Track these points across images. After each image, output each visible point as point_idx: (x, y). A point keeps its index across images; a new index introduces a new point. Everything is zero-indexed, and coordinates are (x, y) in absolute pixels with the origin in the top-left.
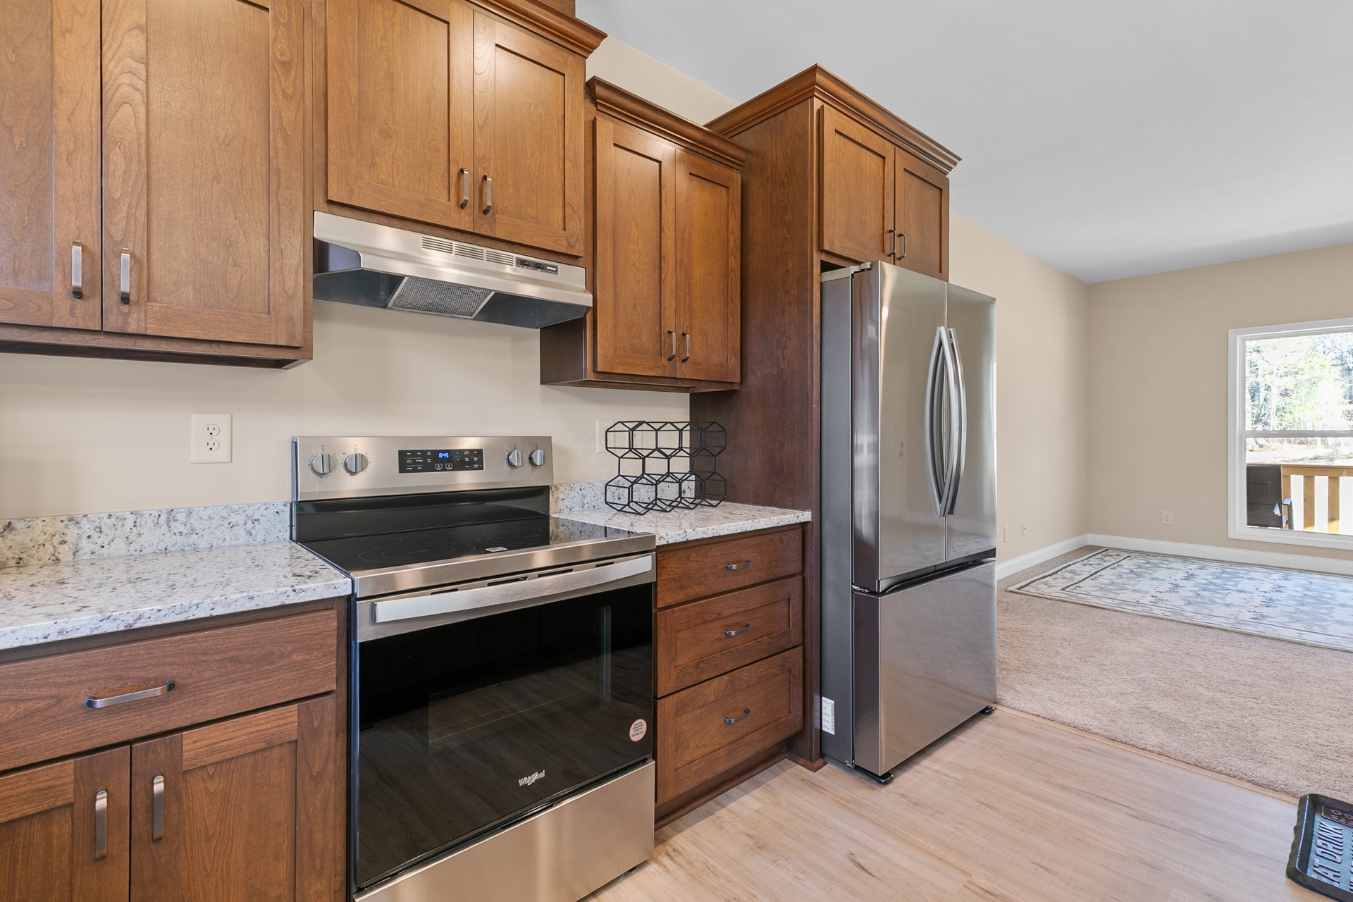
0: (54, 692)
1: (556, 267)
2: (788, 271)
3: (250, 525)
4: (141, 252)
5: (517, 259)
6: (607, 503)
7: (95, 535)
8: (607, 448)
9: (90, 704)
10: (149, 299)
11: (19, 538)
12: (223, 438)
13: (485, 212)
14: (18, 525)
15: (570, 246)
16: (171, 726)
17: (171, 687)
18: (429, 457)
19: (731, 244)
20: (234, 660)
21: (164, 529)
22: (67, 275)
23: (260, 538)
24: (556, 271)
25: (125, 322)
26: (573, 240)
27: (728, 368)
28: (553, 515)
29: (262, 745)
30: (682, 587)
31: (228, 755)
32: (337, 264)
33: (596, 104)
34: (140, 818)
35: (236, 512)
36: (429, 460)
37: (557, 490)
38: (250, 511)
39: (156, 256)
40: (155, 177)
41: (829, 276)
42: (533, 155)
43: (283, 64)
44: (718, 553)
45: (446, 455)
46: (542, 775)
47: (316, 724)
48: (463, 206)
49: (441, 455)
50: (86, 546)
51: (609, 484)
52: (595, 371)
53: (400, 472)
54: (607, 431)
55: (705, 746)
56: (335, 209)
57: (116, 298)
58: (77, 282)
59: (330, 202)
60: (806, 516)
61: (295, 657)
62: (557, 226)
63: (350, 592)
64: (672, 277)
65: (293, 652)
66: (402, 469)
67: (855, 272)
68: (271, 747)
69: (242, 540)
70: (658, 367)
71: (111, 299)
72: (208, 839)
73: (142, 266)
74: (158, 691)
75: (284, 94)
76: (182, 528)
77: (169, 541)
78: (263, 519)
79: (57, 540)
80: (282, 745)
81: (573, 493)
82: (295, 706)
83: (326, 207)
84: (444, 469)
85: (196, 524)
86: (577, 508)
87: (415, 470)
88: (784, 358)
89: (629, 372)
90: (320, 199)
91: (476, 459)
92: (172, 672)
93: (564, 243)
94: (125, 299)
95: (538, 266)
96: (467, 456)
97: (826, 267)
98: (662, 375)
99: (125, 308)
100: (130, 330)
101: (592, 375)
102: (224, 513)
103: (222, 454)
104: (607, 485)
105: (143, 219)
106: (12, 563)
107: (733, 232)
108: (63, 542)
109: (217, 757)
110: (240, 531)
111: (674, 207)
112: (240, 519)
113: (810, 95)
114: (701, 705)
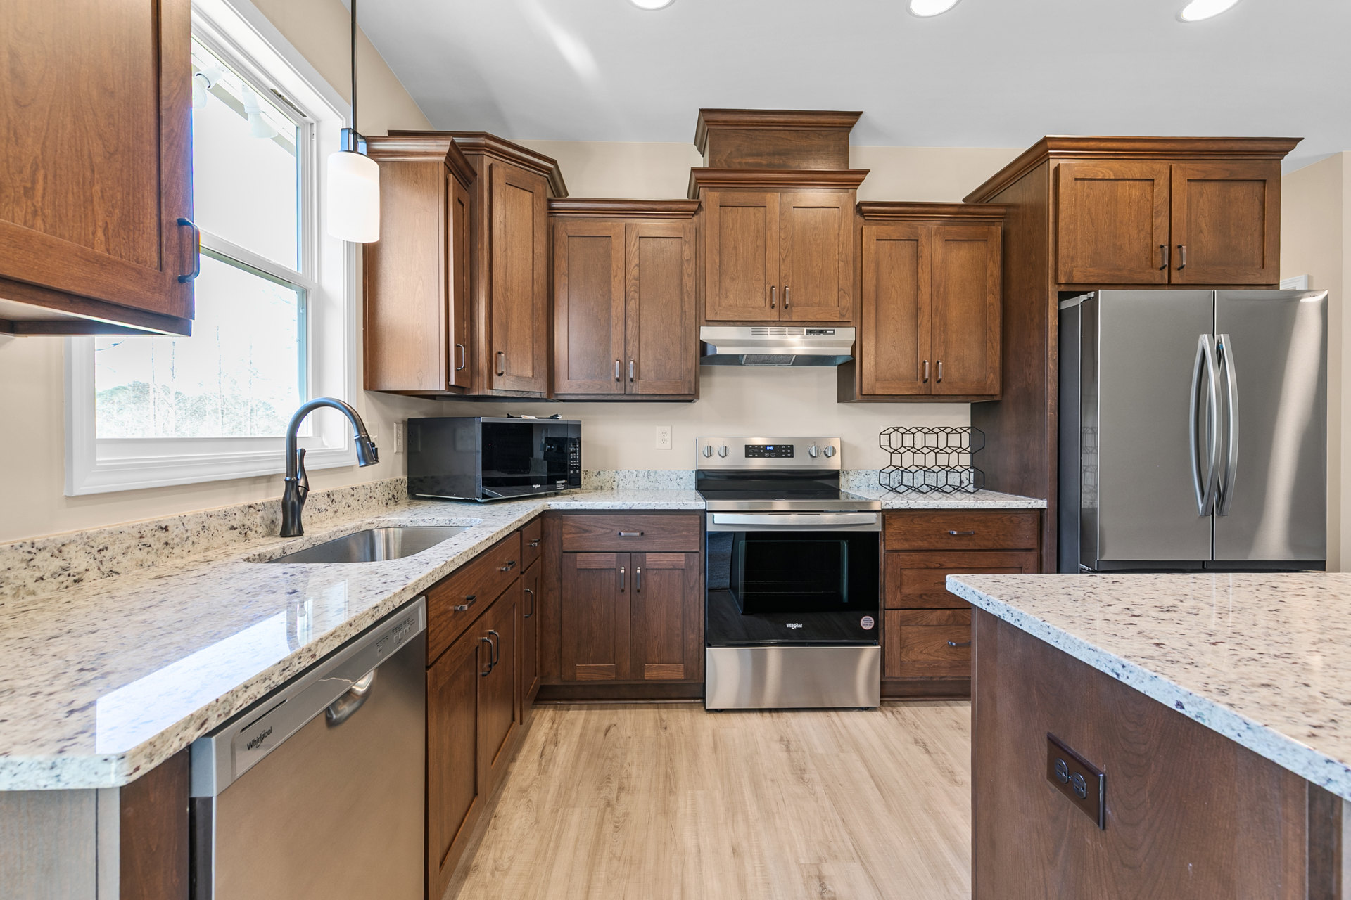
0: (611, 527)
1: (834, 330)
2: (1032, 303)
3: (678, 480)
4: (636, 360)
5: (807, 330)
6: (881, 485)
7: (624, 479)
8: (880, 446)
9: (620, 534)
10: (639, 379)
11: (602, 478)
12: (668, 437)
13: (786, 307)
14: (601, 472)
15: (842, 315)
16: (642, 550)
17: (642, 534)
18: (762, 449)
19: (990, 283)
20: (662, 529)
21: (646, 479)
22: (615, 374)
23: (683, 487)
24: (834, 333)
25: (632, 390)
26: (844, 311)
27: (986, 383)
28: (842, 489)
29: (672, 567)
30: (906, 540)
31: (660, 567)
32: (710, 353)
33: (864, 217)
34: (633, 581)
35: (673, 474)
36: (762, 451)
37: (848, 474)
38: (678, 474)
39: (642, 360)
40: (641, 327)
41: (1068, 304)
42: (817, 265)
43: (688, 260)
44: (942, 521)
45: (772, 448)
46: (801, 626)
47: (692, 564)
48: (773, 307)
49: (768, 448)
50: (621, 484)
51: (884, 471)
52: (861, 394)
53: (746, 457)
54: (881, 434)
55: (928, 654)
56: (710, 323)
57: (629, 380)
58: (618, 376)
59: (707, 321)
60: (1042, 504)
61: (684, 533)
62: (833, 304)
63: (704, 508)
64: (928, 321)
65: (683, 530)
66: (747, 456)
67: (1085, 300)
68: (674, 569)
69: (675, 487)
70: (913, 388)
71: (628, 380)
72: (654, 599)
73: (637, 365)
74: (638, 534)
75: (688, 274)
76: (652, 479)
77: (648, 484)
78: (684, 478)
79: (612, 480)
80: (679, 569)
81: (860, 477)
82: (683, 554)
83: (705, 323)
84: (770, 457)
85: (658, 478)
86: (863, 487)
87: (754, 456)
88: (1030, 374)
89: (889, 393)
90: (703, 320)
91: (789, 451)
92: (643, 529)
93: (838, 315)
94: (632, 380)
95: (821, 332)
96: (784, 449)
97: (1063, 296)
98: (918, 393)
99: (632, 384)
100: (634, 392)
101: (860, 397)
102: (668, 474)
103: (668, 445)
104: (880, 471)
105: (637, 346)
106: (600, 488)
107: (991, 275)
108: (614, 481)
109: (656, 567)
110: (674, 482)
111: (930, 269)
112: (674, 477)
113: (1046, 158)
114: (924, 624)
